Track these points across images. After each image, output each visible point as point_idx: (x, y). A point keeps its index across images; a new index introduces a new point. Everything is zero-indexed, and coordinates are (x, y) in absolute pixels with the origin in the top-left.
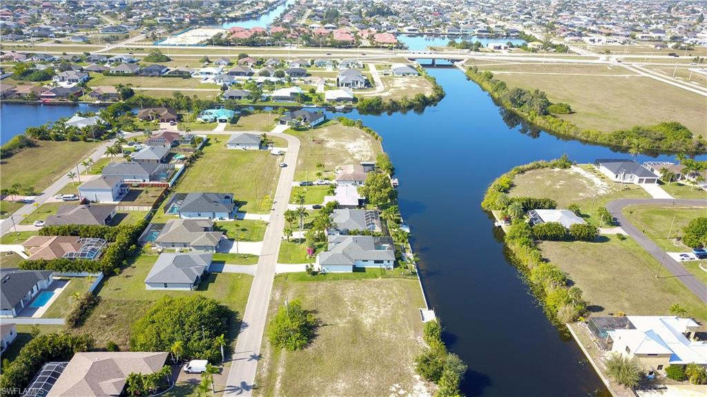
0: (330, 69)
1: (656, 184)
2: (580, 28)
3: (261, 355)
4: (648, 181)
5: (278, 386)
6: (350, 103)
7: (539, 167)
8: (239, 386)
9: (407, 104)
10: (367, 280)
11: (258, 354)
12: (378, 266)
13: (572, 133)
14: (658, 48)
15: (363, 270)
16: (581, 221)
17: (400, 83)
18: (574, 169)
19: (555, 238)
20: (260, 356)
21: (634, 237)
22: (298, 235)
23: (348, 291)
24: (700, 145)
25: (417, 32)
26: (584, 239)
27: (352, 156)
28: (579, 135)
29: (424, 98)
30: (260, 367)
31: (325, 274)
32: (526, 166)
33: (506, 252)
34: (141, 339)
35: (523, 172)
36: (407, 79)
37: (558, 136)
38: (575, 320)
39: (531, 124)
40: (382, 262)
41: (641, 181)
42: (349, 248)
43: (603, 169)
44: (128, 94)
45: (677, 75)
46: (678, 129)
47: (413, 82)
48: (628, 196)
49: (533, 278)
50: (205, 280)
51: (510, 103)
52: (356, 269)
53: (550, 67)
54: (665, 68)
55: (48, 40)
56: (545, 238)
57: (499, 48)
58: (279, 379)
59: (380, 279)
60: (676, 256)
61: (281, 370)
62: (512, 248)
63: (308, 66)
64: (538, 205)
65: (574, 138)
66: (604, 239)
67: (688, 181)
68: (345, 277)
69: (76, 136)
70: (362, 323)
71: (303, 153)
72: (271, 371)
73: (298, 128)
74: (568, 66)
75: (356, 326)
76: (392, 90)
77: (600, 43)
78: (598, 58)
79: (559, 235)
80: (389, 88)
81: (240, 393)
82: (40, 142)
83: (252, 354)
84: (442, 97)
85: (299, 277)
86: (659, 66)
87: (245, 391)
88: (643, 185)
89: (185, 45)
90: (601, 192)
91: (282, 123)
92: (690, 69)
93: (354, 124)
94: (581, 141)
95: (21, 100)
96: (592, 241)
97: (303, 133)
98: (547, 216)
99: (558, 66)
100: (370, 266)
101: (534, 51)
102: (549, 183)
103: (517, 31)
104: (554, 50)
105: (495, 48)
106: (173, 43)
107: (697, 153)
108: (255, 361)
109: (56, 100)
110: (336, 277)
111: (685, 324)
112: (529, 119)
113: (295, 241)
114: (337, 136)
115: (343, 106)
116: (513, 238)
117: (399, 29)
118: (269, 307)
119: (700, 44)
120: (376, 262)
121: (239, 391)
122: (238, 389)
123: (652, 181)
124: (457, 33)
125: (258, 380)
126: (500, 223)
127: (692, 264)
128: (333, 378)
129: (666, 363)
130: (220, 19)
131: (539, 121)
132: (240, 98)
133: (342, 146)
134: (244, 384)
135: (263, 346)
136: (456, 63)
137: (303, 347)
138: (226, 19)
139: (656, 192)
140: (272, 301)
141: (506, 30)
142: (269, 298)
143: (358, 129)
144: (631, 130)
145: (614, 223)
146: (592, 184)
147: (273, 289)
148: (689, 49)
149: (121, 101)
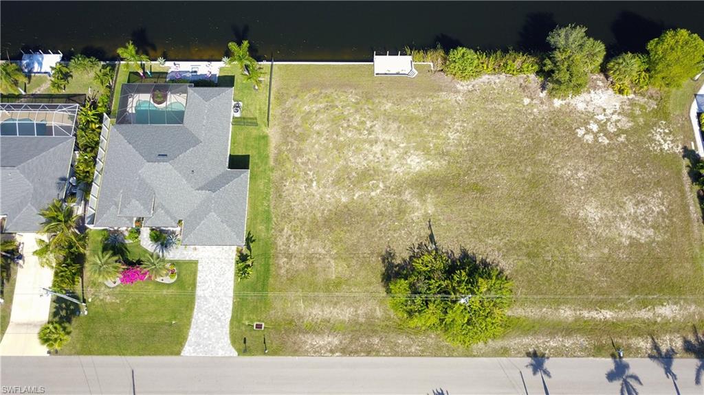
3: (528, 355)
5: (607, 314)
8: (617, 384)
10: (272, 156)
11: (529, 360)
20: (534, 355)
30: (559, 353)
31: (249, 240)
58: (586, 314)
59: (271, 131)
61: (566, 313)
70: (420, 174)
72: (568, 330)
81: (636, 378)
83: (530, 370)
87: (631, 371)
108: (548, 364)
110: (263, 216)
118: (368, 354)
121: (632, 382)
122: (626, 383)
125: (598, 351)
128: (577, 225)
134: (611, 377)
135: (505, 352)
140: (345, 351)
142: (337, 358)
147: (306, 353)
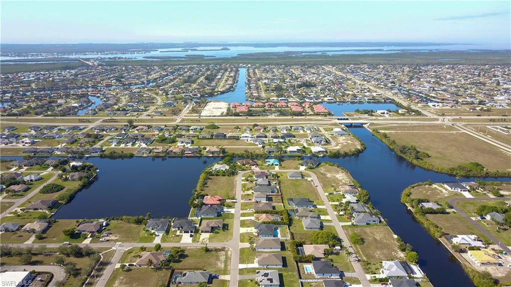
0: (302, 132)
1: (467, 192)
2: (426, 95)
4: (464, 191)
6: (325, 153)
7: (420, 185)
9: (352, 153)
10: (372, 227)
12: (374, 222)
13: (431, 168)
14: (471, 110)
15: (369, 224)
16: (439, 207)
17: (341, 139)
18: (434, 186)
19: (431, 213)
20: (352, 247)
21: (459, 212)
22: (341, 213)
23: (368, 230)
24: (487, 173)
25: (332, 101)
26: (441, 213)
27: (341, 181)
28: (434, 169)
29: (359, 150)
30: (353, 249)
31: (358, 225)
32: (415, 185)
33: (414, 218)
34: (319, 242)
35: (413, 187)
36: (344, 138)
37: (424, 169)
38: (441, 237)
39: (411, 163)
40: (375, 221)
41: (461, 191)
42: (363, 217)
43: (446, 186)
44: (224, 151)
45: (481, 131)
46: (478, 165)
47: (348, 140)
48: (457, 197)
49: (425, 226)
50: (322, 227)
51: (399, 152)
52: (367, 224)
53: (413, 127)
54: (474, 126)
55: (141, 114)
56: (427, 213)
57: (384, 113)
59: (376, 227)
60: (474, 219)
61: (359, 249)
62: (416, 216)
63: (290, 130)
64: (423, 201)
65: (432, 170)
66: (448, 213)
67: (480, 190)
68: (364, 226)
69: (224, 174)
71: (320, 180)
72: (357, 250)
73: (311, 168)
74: (423, 126)
75: (375, 239)
76: (340, 145)
77: (439, 107)
78: (437, 120)
79: (432, 212)
80: (338, 144)
82: (210, 177)
83: (349, 246)
84: (365, 148)
85: (349, 226)
86: (471, 124)
88: (462, 192)
89: (215, 116)
90: (446, 195)
91: (302, 165)
92: (488, 127)
93: (334, 165)
94: (435, 172)
95: (176, 155)
96: (444, 214)
97: (313, 170)
98: (427, 205)
99: (418, 126)
100: (371, 223)
101: (403, 115)
102: (425, 192)
103: (390, 99)
104: (414, 113)
105: (381, 113)
106: (209, 115)
107: (486, 177)
109: (192, 155)
110: (362, 226)
111: (473, 237)
112: (410, 160)
113: (341, 215)
114: (329, 171)
115: (322, 155)
116: (416, 213)
117: (322, 98)
118: (346, 235)
119: (495, 106)
120: (373, 221)
123: (466, 191)
124: (356, 101)
125: (355, 252)
126: (409, 208)
127: (479, 221)
128: (375, 251)
129: (468, 246)
130: (216, 94)
131: (415, 162)
132: (273, 152)
133: (335, 177)
135: (351, 245)
136: (364, 125)
137: (362, 244)
138: (219, 93)
139: (467, 195)
140: (345, 233)
141: (384, 99)
143: (336, 167)
144: (457, 167)
145: (451, 207)
146: (442, 192)
147: (343, 230)
148: (488, 111)
149: (221, 155)
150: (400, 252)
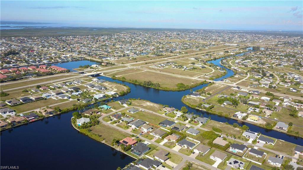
17: (107, 85)
18: (187, 97)
23: (210, 124)
27: (155, 106)
38: (231, 117)
41: (199, 96)
49: (218, 114)
52: (206, 122)
60: (222, 106)
76: (113, 88)
85: (203, 126)
103: (83, 58)
104: (110, 65)
105: (96, 66)
109: (36, 119)
113: (190, 122)
114: (140, 103)
115: (118, 96)
116: (209, 110)
126: (200, 109)
127: (225, 106)
133: (148, 105)
139: (203, 97)
143: (139, 100)
149: (59, 113)
150: (235, 128)
